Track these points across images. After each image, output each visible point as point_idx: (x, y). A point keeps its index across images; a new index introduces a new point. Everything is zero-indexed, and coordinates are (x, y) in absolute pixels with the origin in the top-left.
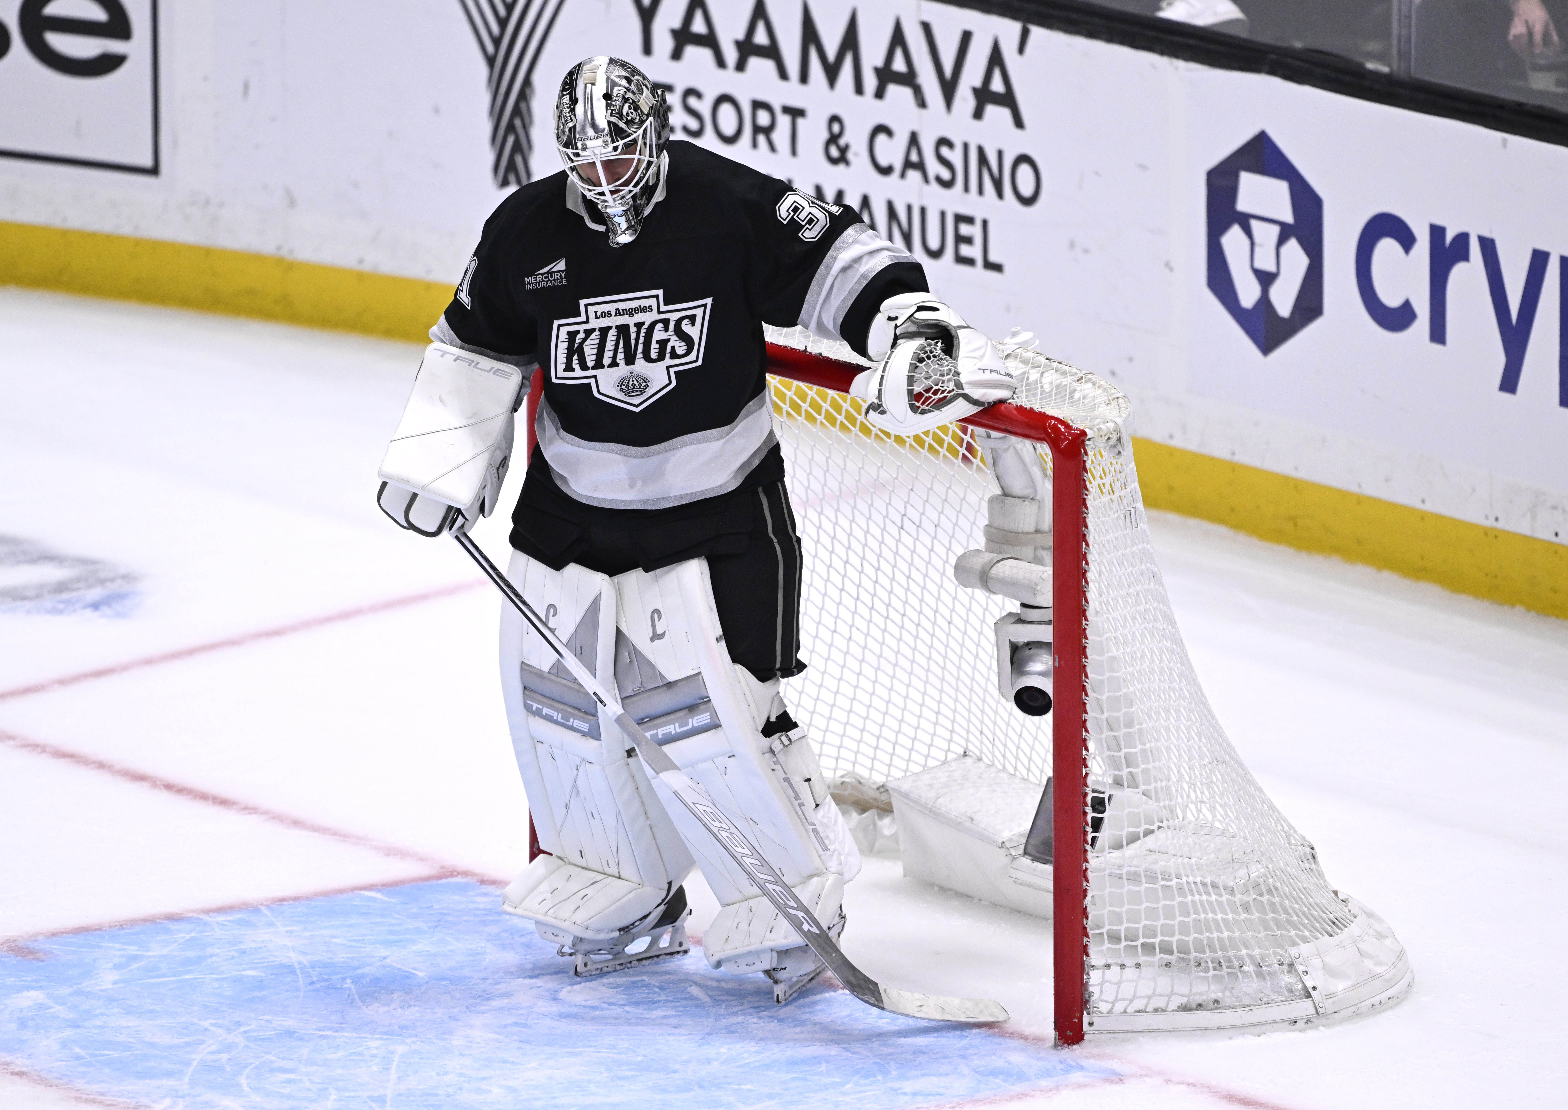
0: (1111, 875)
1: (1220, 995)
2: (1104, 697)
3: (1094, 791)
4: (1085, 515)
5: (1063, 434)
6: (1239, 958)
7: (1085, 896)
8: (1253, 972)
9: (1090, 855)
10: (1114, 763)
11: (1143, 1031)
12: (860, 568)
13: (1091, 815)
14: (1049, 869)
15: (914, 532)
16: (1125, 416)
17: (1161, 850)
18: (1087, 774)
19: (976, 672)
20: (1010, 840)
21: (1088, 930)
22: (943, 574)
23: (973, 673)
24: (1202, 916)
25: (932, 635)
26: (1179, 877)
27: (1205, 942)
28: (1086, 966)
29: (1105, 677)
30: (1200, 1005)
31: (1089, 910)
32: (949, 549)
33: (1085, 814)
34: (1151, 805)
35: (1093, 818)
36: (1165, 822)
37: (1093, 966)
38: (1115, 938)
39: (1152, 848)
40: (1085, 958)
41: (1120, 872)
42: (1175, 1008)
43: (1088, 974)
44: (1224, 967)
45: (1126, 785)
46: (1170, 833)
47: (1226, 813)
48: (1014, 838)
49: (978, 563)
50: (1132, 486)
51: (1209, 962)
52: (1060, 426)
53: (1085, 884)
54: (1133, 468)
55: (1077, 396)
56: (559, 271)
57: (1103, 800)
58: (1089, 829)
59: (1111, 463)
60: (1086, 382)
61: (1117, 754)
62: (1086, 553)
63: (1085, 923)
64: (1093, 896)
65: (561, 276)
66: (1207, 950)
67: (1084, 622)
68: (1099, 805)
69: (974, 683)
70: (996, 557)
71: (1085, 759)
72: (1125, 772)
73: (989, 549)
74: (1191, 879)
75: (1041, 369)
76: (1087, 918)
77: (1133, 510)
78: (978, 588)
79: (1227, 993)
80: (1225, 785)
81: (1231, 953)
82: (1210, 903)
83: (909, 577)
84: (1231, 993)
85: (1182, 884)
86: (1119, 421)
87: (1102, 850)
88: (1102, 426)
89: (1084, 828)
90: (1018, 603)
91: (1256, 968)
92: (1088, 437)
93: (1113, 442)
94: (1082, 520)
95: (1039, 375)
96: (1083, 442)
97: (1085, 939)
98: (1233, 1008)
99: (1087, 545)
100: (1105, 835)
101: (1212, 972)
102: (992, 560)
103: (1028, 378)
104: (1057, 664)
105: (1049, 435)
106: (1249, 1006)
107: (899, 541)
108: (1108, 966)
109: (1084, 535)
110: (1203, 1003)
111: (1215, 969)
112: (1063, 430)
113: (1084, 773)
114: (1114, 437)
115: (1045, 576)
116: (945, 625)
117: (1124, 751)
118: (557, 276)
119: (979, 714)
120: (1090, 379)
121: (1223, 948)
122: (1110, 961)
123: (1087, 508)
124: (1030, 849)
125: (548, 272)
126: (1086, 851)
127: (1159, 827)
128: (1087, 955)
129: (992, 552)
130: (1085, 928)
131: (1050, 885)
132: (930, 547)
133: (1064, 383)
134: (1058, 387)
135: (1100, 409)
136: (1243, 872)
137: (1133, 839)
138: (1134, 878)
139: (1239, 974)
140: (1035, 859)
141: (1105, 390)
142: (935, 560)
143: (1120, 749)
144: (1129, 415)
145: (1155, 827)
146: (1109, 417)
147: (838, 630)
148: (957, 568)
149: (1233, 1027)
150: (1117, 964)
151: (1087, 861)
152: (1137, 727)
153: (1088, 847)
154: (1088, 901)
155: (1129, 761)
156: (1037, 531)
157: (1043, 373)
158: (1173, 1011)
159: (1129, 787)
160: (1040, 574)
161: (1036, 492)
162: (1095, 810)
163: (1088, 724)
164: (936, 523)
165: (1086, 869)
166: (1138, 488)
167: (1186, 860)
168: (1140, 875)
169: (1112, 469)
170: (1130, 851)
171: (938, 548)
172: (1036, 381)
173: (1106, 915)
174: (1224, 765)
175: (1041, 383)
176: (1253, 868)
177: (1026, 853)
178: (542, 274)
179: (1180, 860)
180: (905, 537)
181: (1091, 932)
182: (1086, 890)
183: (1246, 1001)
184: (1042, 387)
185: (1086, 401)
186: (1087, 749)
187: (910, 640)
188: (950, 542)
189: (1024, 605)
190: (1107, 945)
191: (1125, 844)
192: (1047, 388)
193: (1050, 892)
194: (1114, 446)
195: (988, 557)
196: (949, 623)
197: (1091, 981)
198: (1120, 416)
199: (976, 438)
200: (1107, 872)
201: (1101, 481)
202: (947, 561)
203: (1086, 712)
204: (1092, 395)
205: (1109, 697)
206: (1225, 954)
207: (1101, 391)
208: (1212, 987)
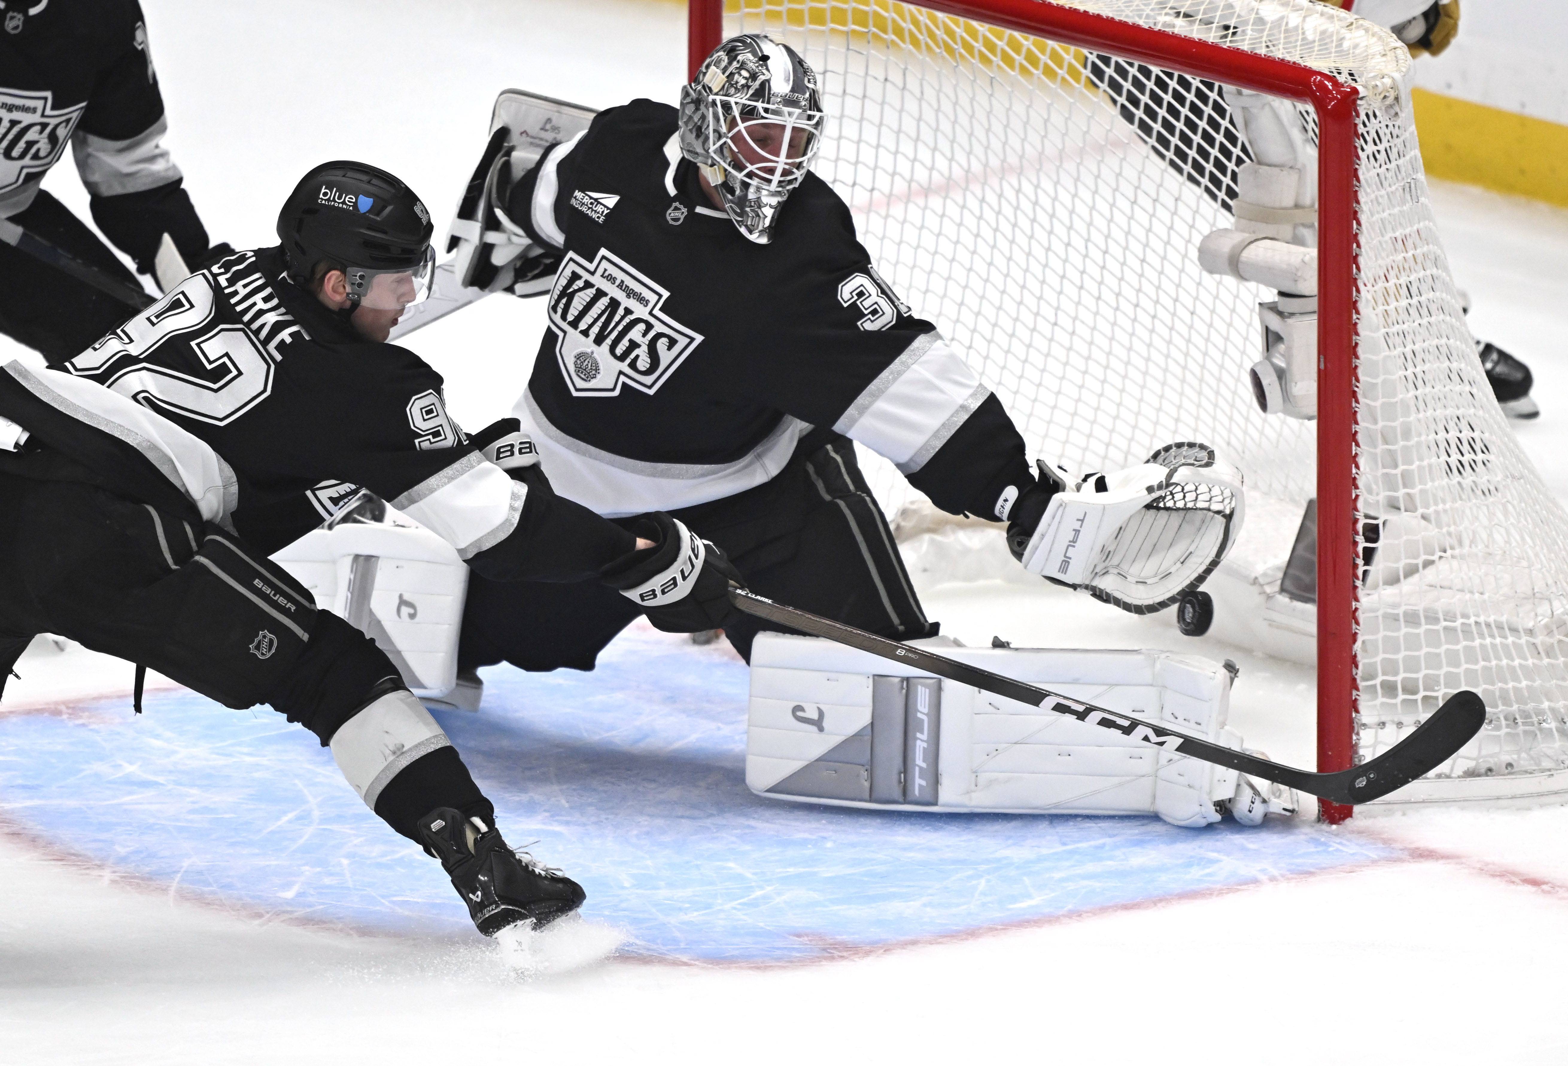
0: (1386, 616)
1: (1515, 757)
2: (1378, 404)
3: (1367, 516)
4: (1357, 188)
5: (1330, 92)
6: (1539, 712)
7: (1355, 641)
8: (1554, 730)
9: (1361, 593)
10: (1390, 482)
11: (1423, 802)
12: (1084, 252)
13: (1362, 544)
14: (1311, 609)
15: (1149, 207)
16: (1404, 70)
17: (1444, 584)
18: (1357, 496)
19: (1223, 371)
20: (1265, 575)
21: (1358, 681)
22: (1185, 256)
23: (1220, 373)
24: (1494, 663)
25: (1172, 329)
26: (1465, 616)
27: (1497, 694)
28: (1355, 725)
29: (1379, 380)
30: (1490, 770)
31: (1359, 658)
32: (1192, 227)
33: (1355, 544)
34: (1431, 532)
35: (1365, 549)
36: (1449, 552)
37: (1364, 725)
38: (1390, 689)
39: (1433, 583)
40: (1354, 715)
41: (1396, 611)
42: (1461, 773)
43: (1358, 734)
44: (1520, 724)
45: (1403, 508)
46: (1455, 563)
47: (1523, 539)
48: (1270, 572)
49: (1226, 246)
50: (1412, 153)
51: (1502, 718)
52: (1326, 82)
53: (1354, 626)
54: (1413, 133)
55: (1346, 45)
56: (605, 206)
57: (1377, 526)
58: (1360, 562)
59: (1387, 126)
60: (1357, 28)
61: (1394, 472)
62: (1357, 234)
63: (1354, 673)
64: (1364, 642)
65: (603, 212)
66: (1500, 703)
67: (1355, 316)
68: (1372, 533)
69: (1222, 385)
70: (1247, 236)
71: (1355, 479)
72: (1401, 493)
73: (1238, 229)
74: (1481, 619)
75: (1303, 13)
76: (1357, 667)
77: (1412, 181)
78: (1226, 273)
79: (1524, 755)
80: (1523, 505)
81: (1530, 706)
82: (1505, 647)
83: (1143, 261)
84: (1528, 755)
85: (1470, 625)
86: (1397, 76)
87: (1376, 587)
88: (1378, 83)
89: (1354, 559)
90: (1275, 291)
91: (1558, 725)
92: (1361, 96)
93: (1389, 101)
94: (1353, 195)
95: (1300, 19)
96: (1354, 101)
97: (1354, 693)
98: (1531, 773)
99: (1359, 224)
100: (1379, 567)
101: (1505, 730)
102: (1243, 241)
103: (1287, 24)
104: (1322, 367)
105: (1313, 92)
106: (1549, 770)
107: (1131, 218)
108: (1383, 724)
109: (1356, 212)
110: (1494, 768)
111: (1508, 726)
112: (1330, 87)
113: (1354, 496)
114: (1392, 95)
115: (1307, 259)
116: (1187, 317)
117: (1402, 467)
118: (600, 208)
119: (1226, 422)
120: (1362, 25)
121: (1520, 700)
122: (1383, 719)
123: (1358, 180)
124: (1288, 584)
125: (596, 200)
126: (1355, 587)
127: (1441, 557)
128: (1357, 711)
129: (1243, 231)
130: (1354, 680)
131: (1313, 628)
132: (1169, 224)
133: (1330, 30)
134: (1323, 33)
135: (1374, 61)
136: (1544, 609)
137: (1411, 571)
138: (1412, 619)
139: (1538, 733)
140: (1294, 597)
141: (1380, 38)
142: (1175, 240)
143: (1396, 466)
144: (1409, 69)
145: (1435, 557)
146: (1385, 72)
147: (1059, 323)
148: (1201, 251)
149: (1531, 795)
150: (1393, 722)
151: (1357, 600)
152: (1416, 439)
153: (1359, 583)
154: (1358, 647)
155: (1407, 479)
156: (1297, 206)
157: (1305, 17)
158: (1459, 777)
159: (1406, 511)
160: (1301, 257)
161: (1295, 159)
162: (1368, 540)
163: (1359, 437)
164: (1177, 196)
165: (1356, 609)
166: (1419, 155)
167: (1477, 595)
168: (1418, 616)
169: (1388, 132)
170: (1407, 586)
171: (1179, 225)
172: (1296, 28)
173: (1379, 664)
174: (1522, 481)
175: (1303, 29)
176: (1556, 604)
177: (1283, 590)
178: (591, 198)
179: (1468, 596)
180: (1139, 214)
181: (1361, 684)
182: (1356, 633)
183: (1546, 764)
184: (1303, 33)
185: (1357, 51)
186: (1357, 467)
187: (1145, 335)
188: (1194, 219)
189: (1282, 294)
190: (1381, 699)
191: (1402, 577)
192: (1310, 37)
193: (1313, 636)
194: (1391, 106)
195: (1238, 238)
196: (1192, 313)
197: (1362, 743)
198: (1399, 71)
199: (1225, 95)
200: (1380, 613)
201: (1375, 148)
202: (1189, 241)
203: (1357, 423)
204: (1365, 44)
205: (1383, 404)
206: (1522, 707)
207: (1375, 39)
208: (1507, 748)
